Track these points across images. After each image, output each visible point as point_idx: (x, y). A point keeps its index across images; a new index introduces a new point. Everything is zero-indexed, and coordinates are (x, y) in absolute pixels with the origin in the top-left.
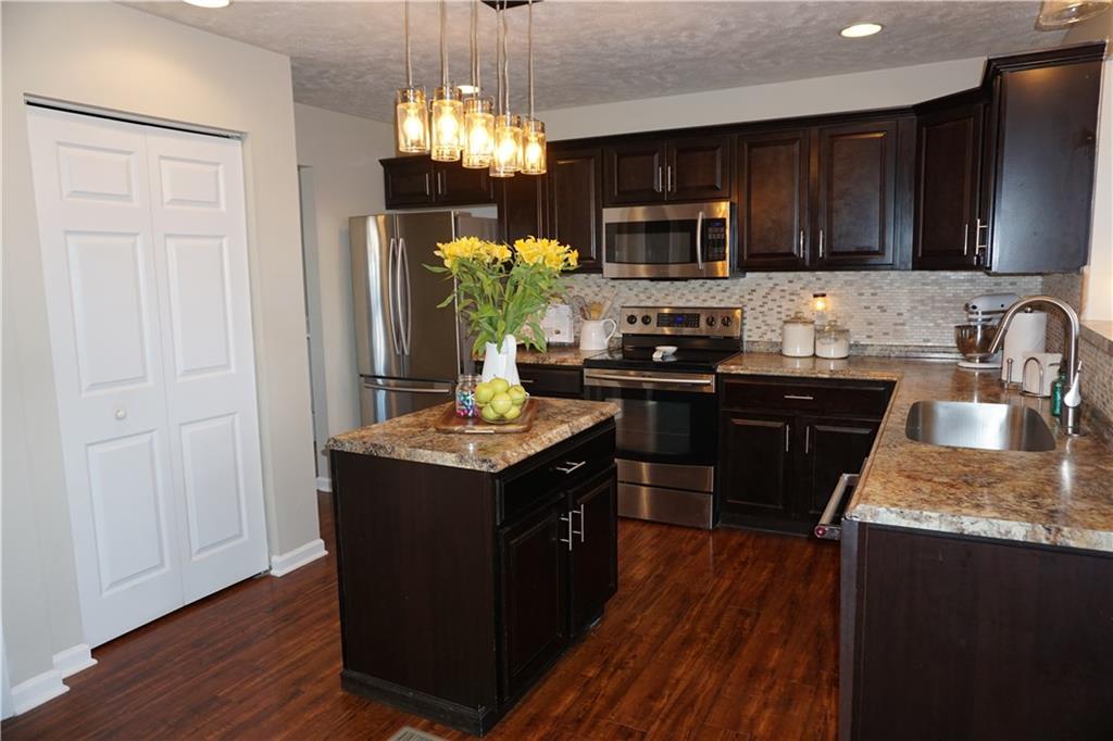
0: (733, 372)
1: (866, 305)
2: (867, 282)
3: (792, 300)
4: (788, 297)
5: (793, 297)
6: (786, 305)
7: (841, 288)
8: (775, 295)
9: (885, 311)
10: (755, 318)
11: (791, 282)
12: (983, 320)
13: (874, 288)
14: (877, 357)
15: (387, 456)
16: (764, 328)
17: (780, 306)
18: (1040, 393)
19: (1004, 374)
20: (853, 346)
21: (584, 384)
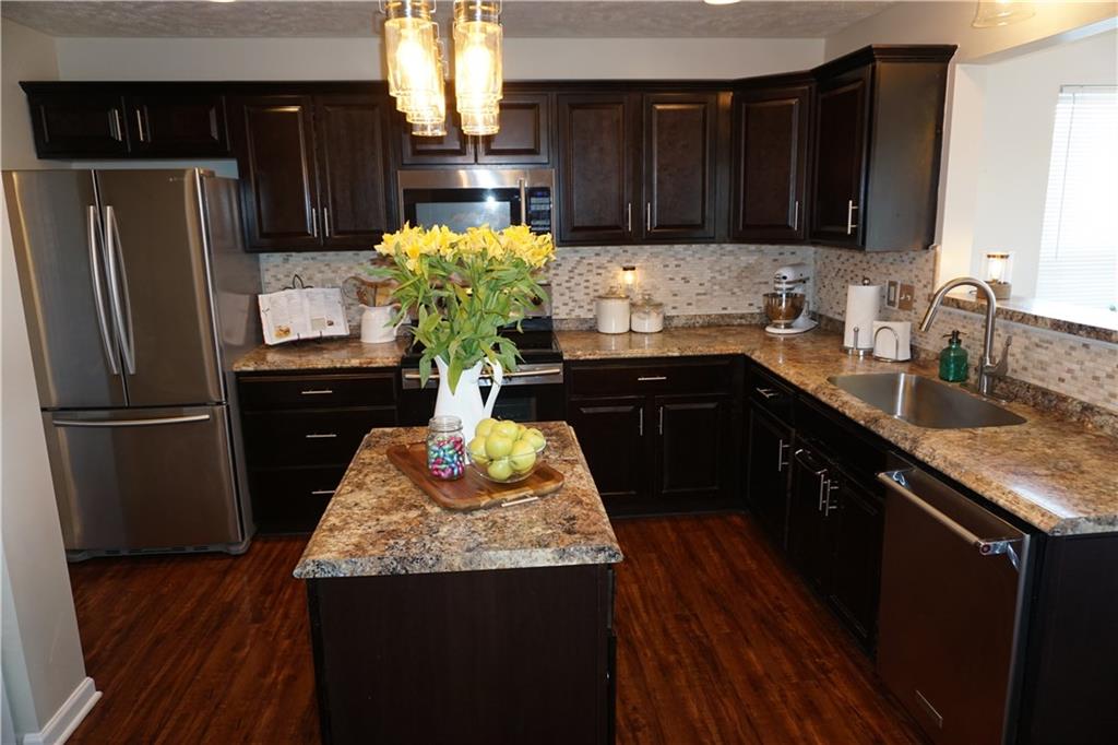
0: (582, 358)
1: (670, 276)
2: (672, 253)
3: (600, 274)
4: (595, 271)
5: (600, 271)
6: (593, 279)
7: (647, 260)
8: (582, 269)
9: (688, 282)
10: (562, 295)
11: (597, 255)
12: (788, 289)
13: (676, 260)
14: (683, 327)
16: (571, 304)
17: (587, 281)
18: (894, 357)
19: (848, 342)
20: (666, 318)
21: (404, 387)
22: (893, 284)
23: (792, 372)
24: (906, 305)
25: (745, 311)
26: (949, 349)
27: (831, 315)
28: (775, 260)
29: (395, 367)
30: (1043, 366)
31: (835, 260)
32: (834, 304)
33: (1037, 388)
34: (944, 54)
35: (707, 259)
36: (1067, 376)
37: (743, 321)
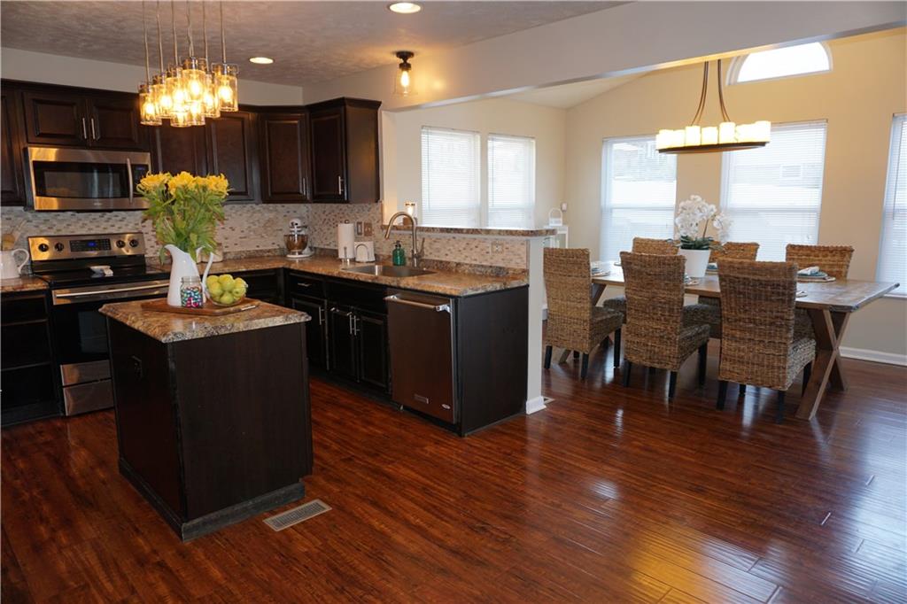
9: (234, 230)
10: (150, 240)
12: (298, 231)
14: (233, 259)
15: (227, 332)
18: (367, 260)
19: (341, 255)
20: (225, 254)
21: (54, 304)
22: (360, 223)
23: (321, 269)
24: (368, 234)
25: (270, 248)
26: (396, 250)
27: (322, 246)
28: (285, 216)
29: (45, 290)
30: (438, 250)
31: (322, 214)
32: (323, 239)
33: (437, 261)
34: (375, 105)
35: (245, 215)
36: (448, 253)
37: (270, 254)
